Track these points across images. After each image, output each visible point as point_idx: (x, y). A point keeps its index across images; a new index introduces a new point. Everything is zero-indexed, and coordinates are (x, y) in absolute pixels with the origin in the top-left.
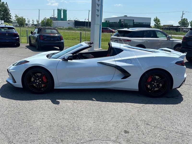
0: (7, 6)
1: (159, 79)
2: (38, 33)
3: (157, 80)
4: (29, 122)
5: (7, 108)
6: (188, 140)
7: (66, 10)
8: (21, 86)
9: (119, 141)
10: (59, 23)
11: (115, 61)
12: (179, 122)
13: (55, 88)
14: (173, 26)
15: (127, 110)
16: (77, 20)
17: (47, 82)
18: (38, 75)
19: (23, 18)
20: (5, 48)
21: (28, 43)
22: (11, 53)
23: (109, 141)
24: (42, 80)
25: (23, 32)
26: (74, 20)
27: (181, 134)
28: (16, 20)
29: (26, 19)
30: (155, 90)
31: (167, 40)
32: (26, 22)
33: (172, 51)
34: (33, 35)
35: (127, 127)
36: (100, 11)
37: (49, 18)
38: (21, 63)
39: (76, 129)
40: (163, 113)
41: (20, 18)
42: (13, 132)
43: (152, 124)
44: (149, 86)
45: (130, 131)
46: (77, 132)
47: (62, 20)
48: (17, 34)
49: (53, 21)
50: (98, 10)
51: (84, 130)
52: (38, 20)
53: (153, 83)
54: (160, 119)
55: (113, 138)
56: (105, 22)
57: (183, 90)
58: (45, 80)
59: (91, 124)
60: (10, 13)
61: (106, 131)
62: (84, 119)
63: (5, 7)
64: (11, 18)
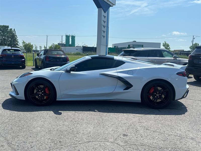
0: (15, 33)
1: (161, 90)
2: (44, 55)
3: (159, 91)
4: (29, 128)
5: (8, 117)
6: (186, 142)
7: (75, 36)
8: (24, 98)
9: (117, 142)
10: (67, 49)
11: (117, 72)
12: (179, 128)
13: (57, 100)
14: (184, 51)
15: (128, 119)
16: (85, 46)
17: (50, 94)
18: (41, 87)
19: (30, 44)
20: (10, 70)
21: (34, 66)
22: (16, 74)
23: (107, 142)
24: (45, 92)
25: (29, 57)
26: (82, 46)
27: (180, 137)
28: (24, 46)
29: (34, 46)
30: (157, 101)
31: (174, 59)
32: (33, 49)
33: (175, 65)
34: (39, 57)
35: (126, 131)
36: (106, 33)
37: (57, 44)
38: (24, 75)
39: (75, 133)
40: (164, 121)
41: (28, 44)
42: (13, 136)
43: (152, 129)
44: (151, 98)
45: (129, 134)
46: (76, 135)
47: (70, 46)
48: (23, 56)
49: (61, 47)
50: (104, 32)
51: (83, 134)
52: (46, 46)
53: (155, 94)
54: (160, 125)
55: (112, 140)
56: (114, 47)
57: (187, 103)
58: (47, 92)
59: (90, 129)
60: (17, 39)
61: (105, 134)
62: (84, 125)
63: (13, 33)
64: (19, 44)
